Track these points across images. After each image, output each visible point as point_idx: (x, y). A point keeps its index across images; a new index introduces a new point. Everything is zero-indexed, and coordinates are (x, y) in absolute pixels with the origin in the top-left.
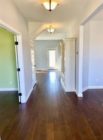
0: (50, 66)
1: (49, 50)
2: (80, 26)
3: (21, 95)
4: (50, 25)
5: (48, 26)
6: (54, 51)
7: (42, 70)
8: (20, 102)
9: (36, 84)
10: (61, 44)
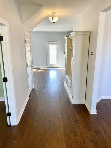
0: (51, 63)
1: (50, 44)
2: (101, 13)
3: (11, 116)
4: (52, 12)
5: (50, 12)
6: (56, 46)
7: (41, 67)
8: (9, 124)
9: (34, 89)
10: (66, 39)
